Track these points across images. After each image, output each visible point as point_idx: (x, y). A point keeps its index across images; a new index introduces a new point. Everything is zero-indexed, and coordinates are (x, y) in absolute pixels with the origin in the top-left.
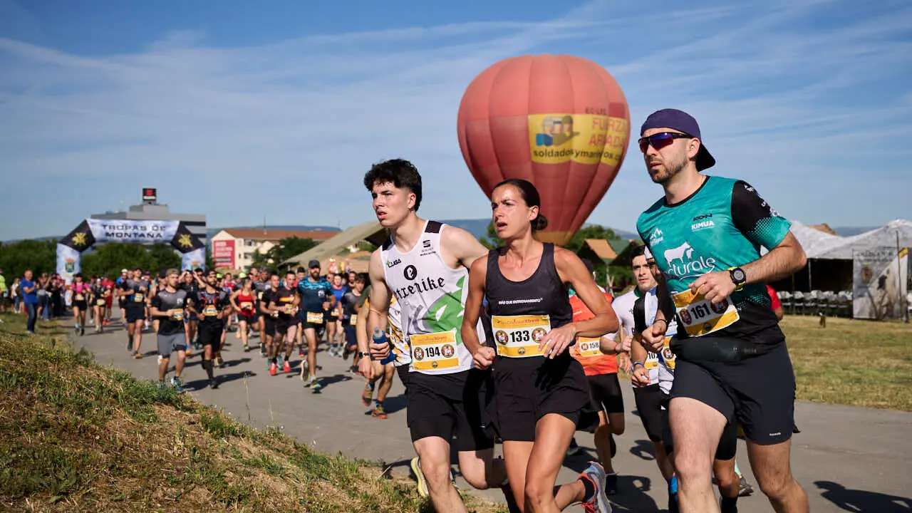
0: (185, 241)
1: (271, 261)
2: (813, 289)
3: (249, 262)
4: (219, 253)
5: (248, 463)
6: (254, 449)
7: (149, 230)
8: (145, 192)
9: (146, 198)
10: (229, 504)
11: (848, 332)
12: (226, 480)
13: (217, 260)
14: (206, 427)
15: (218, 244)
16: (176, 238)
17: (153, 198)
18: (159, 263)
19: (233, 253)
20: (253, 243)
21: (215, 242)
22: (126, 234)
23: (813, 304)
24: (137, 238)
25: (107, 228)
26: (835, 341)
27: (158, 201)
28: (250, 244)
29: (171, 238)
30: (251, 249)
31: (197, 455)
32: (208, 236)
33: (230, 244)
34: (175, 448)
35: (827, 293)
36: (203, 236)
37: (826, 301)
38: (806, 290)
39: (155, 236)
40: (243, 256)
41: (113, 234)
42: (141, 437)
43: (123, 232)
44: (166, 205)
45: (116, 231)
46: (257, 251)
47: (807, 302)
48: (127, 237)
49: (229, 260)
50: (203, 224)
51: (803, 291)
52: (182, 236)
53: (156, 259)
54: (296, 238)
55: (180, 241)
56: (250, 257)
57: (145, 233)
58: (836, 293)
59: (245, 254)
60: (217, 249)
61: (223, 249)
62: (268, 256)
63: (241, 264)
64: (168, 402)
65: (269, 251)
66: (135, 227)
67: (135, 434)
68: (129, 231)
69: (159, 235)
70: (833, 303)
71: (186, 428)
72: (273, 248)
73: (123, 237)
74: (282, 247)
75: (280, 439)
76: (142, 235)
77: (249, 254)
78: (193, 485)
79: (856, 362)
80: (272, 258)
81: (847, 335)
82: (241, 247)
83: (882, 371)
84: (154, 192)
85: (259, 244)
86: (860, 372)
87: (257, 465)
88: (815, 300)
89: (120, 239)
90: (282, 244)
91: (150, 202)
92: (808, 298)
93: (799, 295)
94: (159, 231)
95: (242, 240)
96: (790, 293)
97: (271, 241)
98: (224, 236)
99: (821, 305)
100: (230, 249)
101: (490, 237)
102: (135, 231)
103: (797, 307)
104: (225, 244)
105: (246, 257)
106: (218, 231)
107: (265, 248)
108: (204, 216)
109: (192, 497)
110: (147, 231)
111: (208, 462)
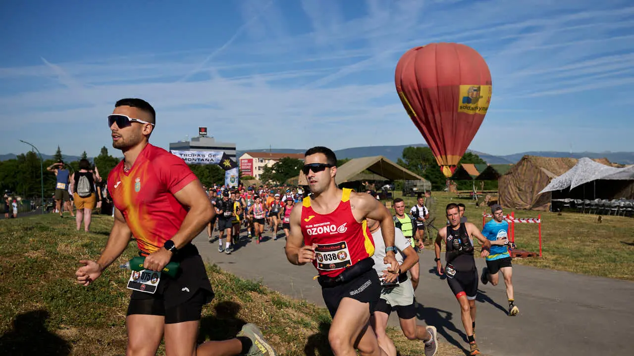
0: (227, 163)
1: (274, 172)
2: (596, 198)
3: (261, 172)
4: (244, 166)
5: (295, 322)
6: (295, 314)
7: (207, 157)
8: (201, 130)
9: (201, 133)
10: (289, 343)
11: (614, 227)
12: (287, 331)
13: (243, 171)
14: (274, 304)
15: (243, 161)
16: (222, 161)
17: (205, 133)
18: (209, 172)
19: (252, 166)
20: (263, 161)
21: (241, 160)
22: (193, 159)
23: (595, 207)
24: (200, 162)
25: (183, 155)
26: (606, 233)
27: (208, 135)
28: (262, 161)
29: (219, 162)
30: (263, 164)
31: (273, 320)
32: (237, 156)
33: (250, 161)
34: (263, 316)
35: (604, 201)
36: (234, 156)
37: (603, 205)
38: (592, 198)
39: (210, 160)
40: (257, 168)
41: (186, 159)
42: (247, 311)
43: (191, 158)
44: (213, 137)
45: (188, 157)
46: (266, 165)
47: (592, 205)
48: (194, 161)
49: (249, 170)
50: (234, 149)
51: (590, 200)
52: (225, 160)
53: (208, 170)
54: (289, 158)
55: (224, 163)
56: (261, 169)
57: (204, 159)
58: (610, 200)
59: (259, 167)
60: (243, 164)
61: (246, 164)
62: (272, 169)
63: (257, 173)
64: (255, 290)
65: (273, 166)
66: (199, 155)
67: (244, 309)
68: (195, 157)
69: (212, 160)
70: (607, 207)
71: (266, 304)
72: (275, 164)
73: (192, 161)
74: (280, 163)
75: (306, 307)
76: (203, 160)
77: (261, 167)
78: (273, 334)
79: (616, 247)
80: (275, 170)
81: (614, 229)
82: (256, 163)
83: (630, 255)
84: (205, 130)
85: (267, 161)
86: (616, 255)
87: (299, 323)
88: (596, 205)
89: (190, 162)
90: (281, 162)
91: (203, 136)
92: (592, 204)
93: (588, 202)
94: (212, 158)
95: (257, 159)
96: (582, 200)
97: (273, 160)
98: (246, 156)
99: (600, 208)
100: (250, 164)
101: (404, 158)
102: (199, 157)
103: (586, 209)
104: (246, 161)
105: (259, 169)
106: (242, 153)
107: (271, 163)
108: (235, 144)
109: (273, 340)
110: (205, 158)
111: (278, 323)
